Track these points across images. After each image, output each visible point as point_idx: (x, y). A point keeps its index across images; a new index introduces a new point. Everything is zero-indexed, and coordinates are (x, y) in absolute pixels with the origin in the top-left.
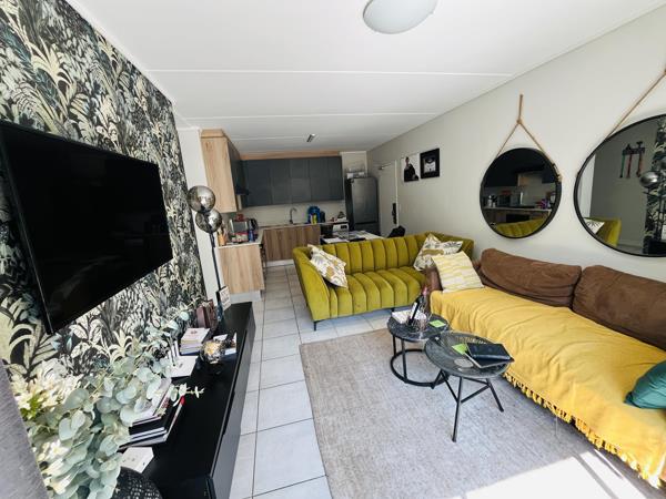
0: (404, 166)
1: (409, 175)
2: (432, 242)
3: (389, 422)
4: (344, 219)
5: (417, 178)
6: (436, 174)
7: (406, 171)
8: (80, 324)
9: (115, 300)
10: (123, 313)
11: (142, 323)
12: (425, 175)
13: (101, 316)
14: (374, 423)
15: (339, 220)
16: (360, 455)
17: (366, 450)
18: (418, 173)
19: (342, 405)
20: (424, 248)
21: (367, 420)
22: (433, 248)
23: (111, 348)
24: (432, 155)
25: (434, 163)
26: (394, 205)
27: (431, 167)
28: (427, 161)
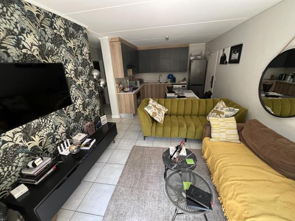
0: (221, 55)
1: (223, 60)
2: (221, 105)
3: (145, 202)
4: (185, 82)
5: (226, 62)
6: (237, 61)
7: (222, 57)
8: (8, 136)
9: (33, 124)
10: (39, 128)
11: (52, 131)
12: (231, 62)
13: (23, 131)
14: (138, 200)
15: (182, 83)
16: (122, 214)
17: (126, 213)
18: (227, 60)
19: (131, 184)
20: (215, 109)
21: (136, 197)
22: (219, 109)
23: (28, 143)
24: (238, 49)
25: (238, 54)
26: (213, 77)
27: (235, 56)
28: (234, 53)
